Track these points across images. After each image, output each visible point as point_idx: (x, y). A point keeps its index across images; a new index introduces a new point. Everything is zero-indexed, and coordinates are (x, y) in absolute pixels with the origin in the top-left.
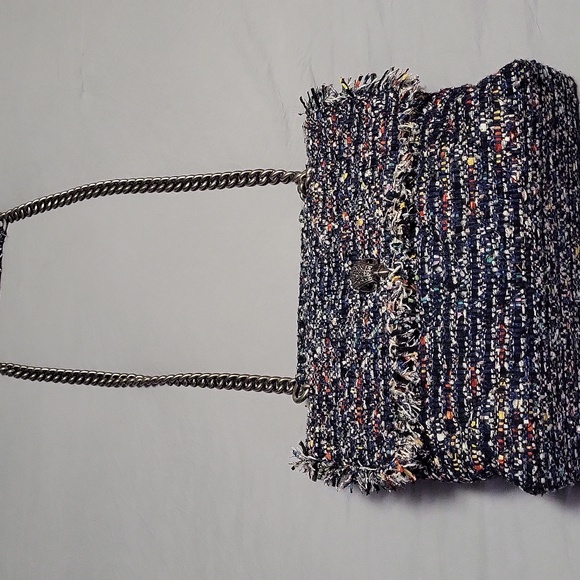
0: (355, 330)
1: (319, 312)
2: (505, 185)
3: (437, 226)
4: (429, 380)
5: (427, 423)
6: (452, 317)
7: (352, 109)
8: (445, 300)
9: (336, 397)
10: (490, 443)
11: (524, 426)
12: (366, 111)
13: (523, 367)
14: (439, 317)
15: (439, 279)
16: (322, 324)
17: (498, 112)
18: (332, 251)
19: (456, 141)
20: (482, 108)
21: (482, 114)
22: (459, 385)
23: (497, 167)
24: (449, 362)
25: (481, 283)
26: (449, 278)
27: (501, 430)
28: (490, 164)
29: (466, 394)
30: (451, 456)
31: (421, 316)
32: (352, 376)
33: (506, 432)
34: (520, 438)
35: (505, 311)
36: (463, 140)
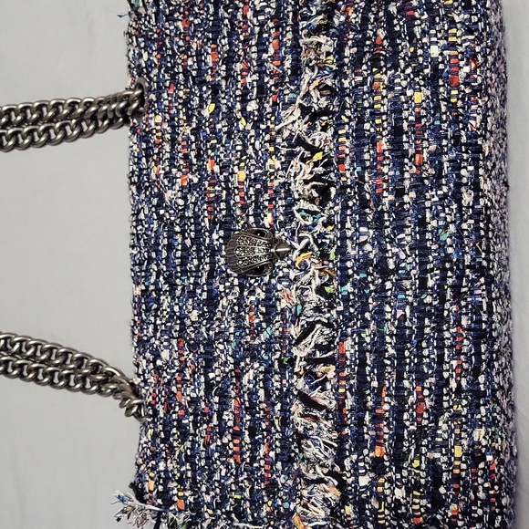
0: (232, 330)
1: (166, 301)
2: (463, 133)
3: (366, 186)
4: (350, 402)
5: (347, 463)
6: (388, 316)
7: (216, 13)
8: (375, 291)
9: (195, 423)
10: (442, 490)
11: (486, 464)
12: (244, 16)
13: (485, 384)
14: (367, 315)
15: (368, 262)
16: (171, 317)
17: (454, 31)
18: (189, 214)
19: (395, 67)
20: (432, 24)
21: (433, 32)
22: (398, 411)
23: (452, 107)
24: (381, 378)
25: (432, 270)
26: (383, 260)
27: (457, 471)
28: (443, 104)
29: (407, 423)
30: (377, 506)
31: (338, 313)
32: (224, 395)
33: (463, 474)
34: (480, 480)
35: (461, 308)
36: (407, 67)
